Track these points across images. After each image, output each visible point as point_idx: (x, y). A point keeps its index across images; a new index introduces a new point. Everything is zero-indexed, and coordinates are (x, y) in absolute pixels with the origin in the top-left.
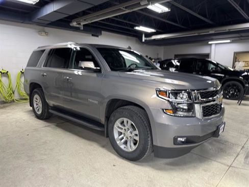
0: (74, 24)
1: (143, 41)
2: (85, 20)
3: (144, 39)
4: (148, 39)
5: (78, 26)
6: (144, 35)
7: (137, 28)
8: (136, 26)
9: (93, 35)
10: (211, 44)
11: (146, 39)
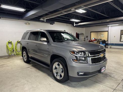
0: (42, 19)
1: (75, 26)
2: (46, 18)
3: (75, 25)
4: (77, 25)
5: (43, 20)
6: (75, 23)
7: (71, 20)
8: (71, 19)
9: (50, 24)
10: (109, 26)
11: (76, 25)
